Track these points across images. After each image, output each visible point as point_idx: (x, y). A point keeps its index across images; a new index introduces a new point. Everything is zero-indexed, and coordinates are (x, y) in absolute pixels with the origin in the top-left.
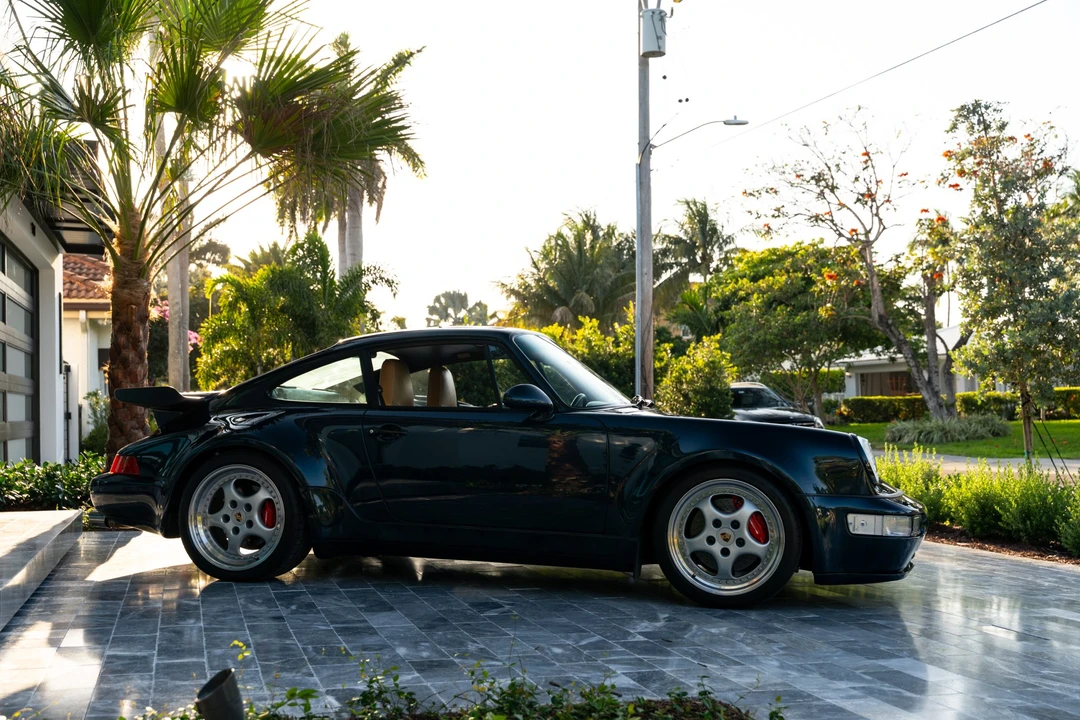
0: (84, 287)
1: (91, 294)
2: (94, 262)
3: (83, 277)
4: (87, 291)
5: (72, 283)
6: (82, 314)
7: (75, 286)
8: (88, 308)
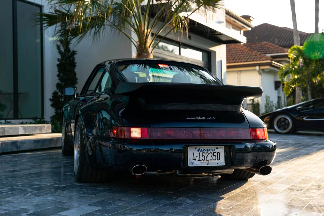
0: (259, 57)
1: (261, 59)
2: (273, 46)
3: (259, 53)
4: (260, 58)
5: (256, 55)
6: (257, 68)
7: (256, 57)
8: (260, 65)
